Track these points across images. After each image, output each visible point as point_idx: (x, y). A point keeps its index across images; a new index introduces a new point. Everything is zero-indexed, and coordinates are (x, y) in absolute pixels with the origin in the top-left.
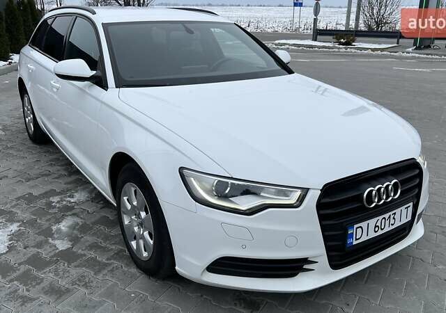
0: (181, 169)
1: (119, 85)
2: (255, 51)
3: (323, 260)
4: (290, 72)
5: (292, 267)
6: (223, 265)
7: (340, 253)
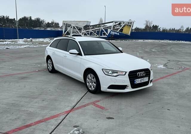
0: (102, 69)
1: (85, 55)
2: (114, 48)
3: (130, 86)
4: (122, 52)
5: (124, 87)
6: (111, 87)
7: (133, 85)
